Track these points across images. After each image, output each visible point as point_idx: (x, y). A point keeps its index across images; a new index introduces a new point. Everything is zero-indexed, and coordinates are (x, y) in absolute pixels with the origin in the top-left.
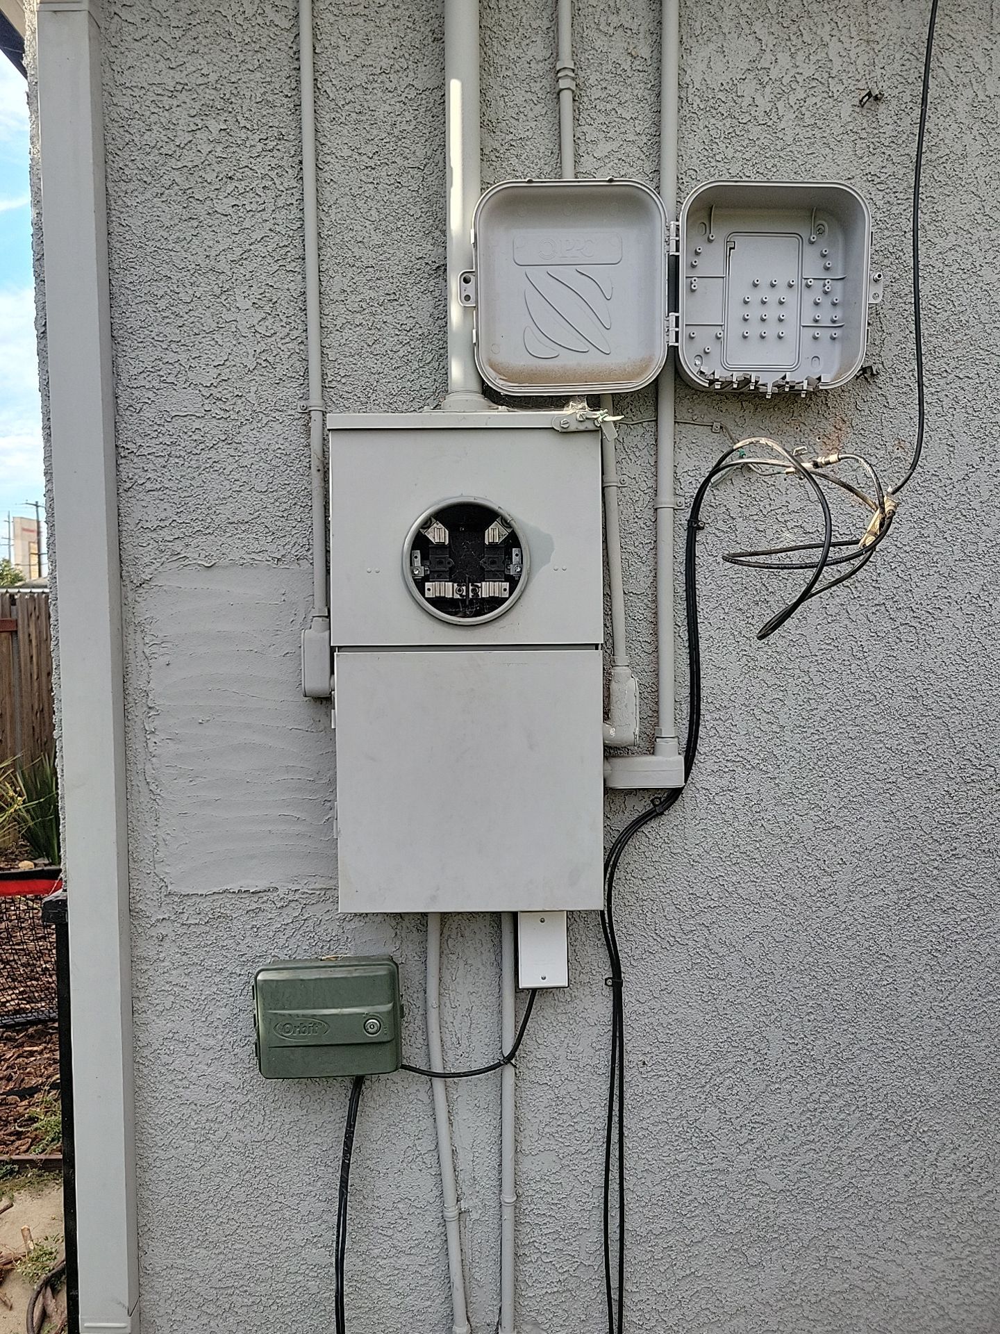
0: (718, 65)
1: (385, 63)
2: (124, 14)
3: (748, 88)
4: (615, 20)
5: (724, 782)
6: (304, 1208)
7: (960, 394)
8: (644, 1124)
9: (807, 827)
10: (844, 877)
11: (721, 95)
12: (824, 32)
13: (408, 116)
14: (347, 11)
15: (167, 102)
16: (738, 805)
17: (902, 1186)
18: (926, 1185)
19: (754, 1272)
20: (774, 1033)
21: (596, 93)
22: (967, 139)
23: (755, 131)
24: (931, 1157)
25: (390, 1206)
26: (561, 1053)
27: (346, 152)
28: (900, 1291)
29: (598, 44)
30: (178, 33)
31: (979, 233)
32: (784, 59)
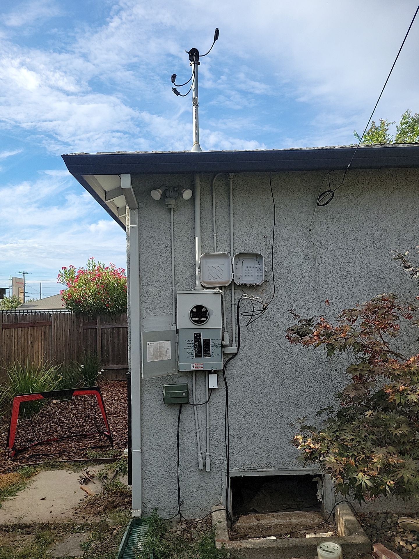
0: (240, 232)
1: (185, 232)
2: (143, 226)
3: (245, 235)
4: (223, 225)
5: (245, 352)
6: (171, 430)
7: (283, 285)
8: (232, 414)
9: (260, 360)
10: (266, 369)
11: (241, 237)
12: (257, 226)
13: (189, 241)
14: (179, 224)
15: (149, 239)
16: (247, 356)
17: (279, 426)
18: (283, 425)
19: (253, 442)
20: (255, 397)
21: (220, 236)
22: (282, 243)
23: (246, 242)
24: (284, 420)
25: (186, 430)
26: (217, 401)
27: (179, 247)
28: (279, 446)
29: (220, 229)
30: (151, 228)
31: (284, 258)
32: (251, 231)
